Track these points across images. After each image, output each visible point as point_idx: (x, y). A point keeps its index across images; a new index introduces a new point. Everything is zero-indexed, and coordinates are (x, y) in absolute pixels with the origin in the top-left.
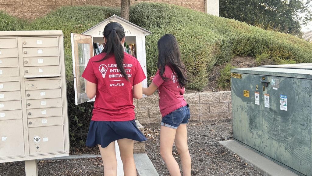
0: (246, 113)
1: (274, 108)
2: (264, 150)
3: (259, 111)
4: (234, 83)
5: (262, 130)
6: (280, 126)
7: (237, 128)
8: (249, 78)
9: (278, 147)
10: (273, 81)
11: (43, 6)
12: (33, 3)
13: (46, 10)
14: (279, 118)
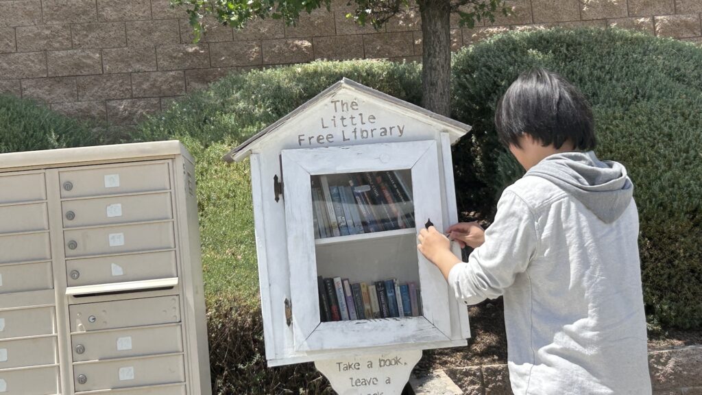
11: (171, 73)
12: (138, 66)
13: (179, 86)
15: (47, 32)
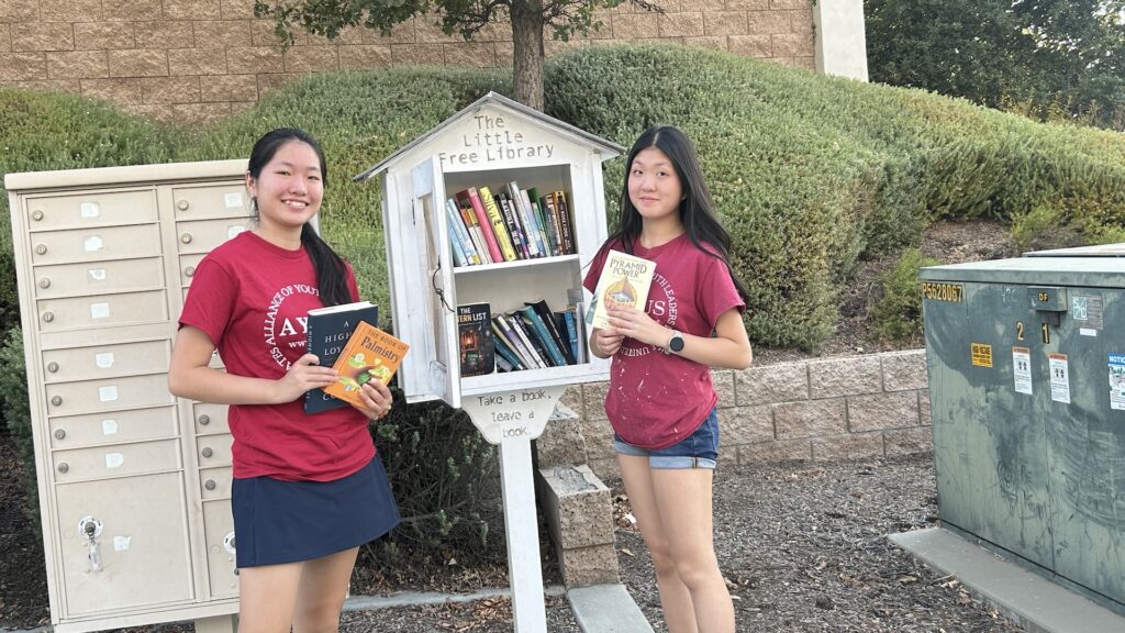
0: (983, 426)
1: (1088, 402)
2: (1057, 559)
3: (1031, 417)
4: (934, 320)
5: (1047, 487)
6: (1111, 471)
7: (952, 482)
8: (989, 299)
9: (1109, 548)
10: (1078, 306)
11: (242, 77)
12: (207, 69)
13: (251, 91)
14: (1107, 438)
15: (108, 30)
